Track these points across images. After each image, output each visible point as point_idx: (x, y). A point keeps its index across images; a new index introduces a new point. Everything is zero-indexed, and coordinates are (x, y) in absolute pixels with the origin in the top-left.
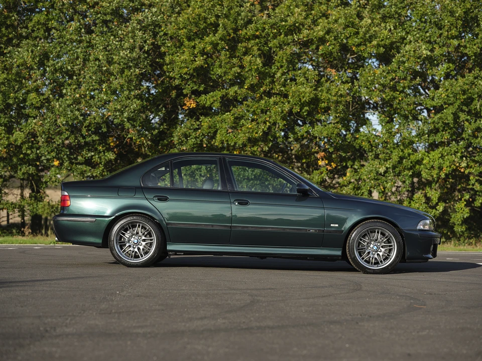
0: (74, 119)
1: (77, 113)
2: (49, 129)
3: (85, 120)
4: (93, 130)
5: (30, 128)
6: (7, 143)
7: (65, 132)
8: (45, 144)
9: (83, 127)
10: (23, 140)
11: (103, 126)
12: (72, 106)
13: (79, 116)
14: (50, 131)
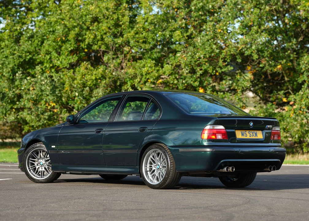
0: (211, 53)
1: (214, 46)
2: (191, 62)
3: (221, 53)
4: (229, 61)
5: (177, 61)
6: (157, 75)
7: (205, 64)
8: (189, 75)
9: (220, 59)
10: (170, 72)
11: (237, 57)
12: (210, 41)
13: (215, 49)
14: (191, 63)
